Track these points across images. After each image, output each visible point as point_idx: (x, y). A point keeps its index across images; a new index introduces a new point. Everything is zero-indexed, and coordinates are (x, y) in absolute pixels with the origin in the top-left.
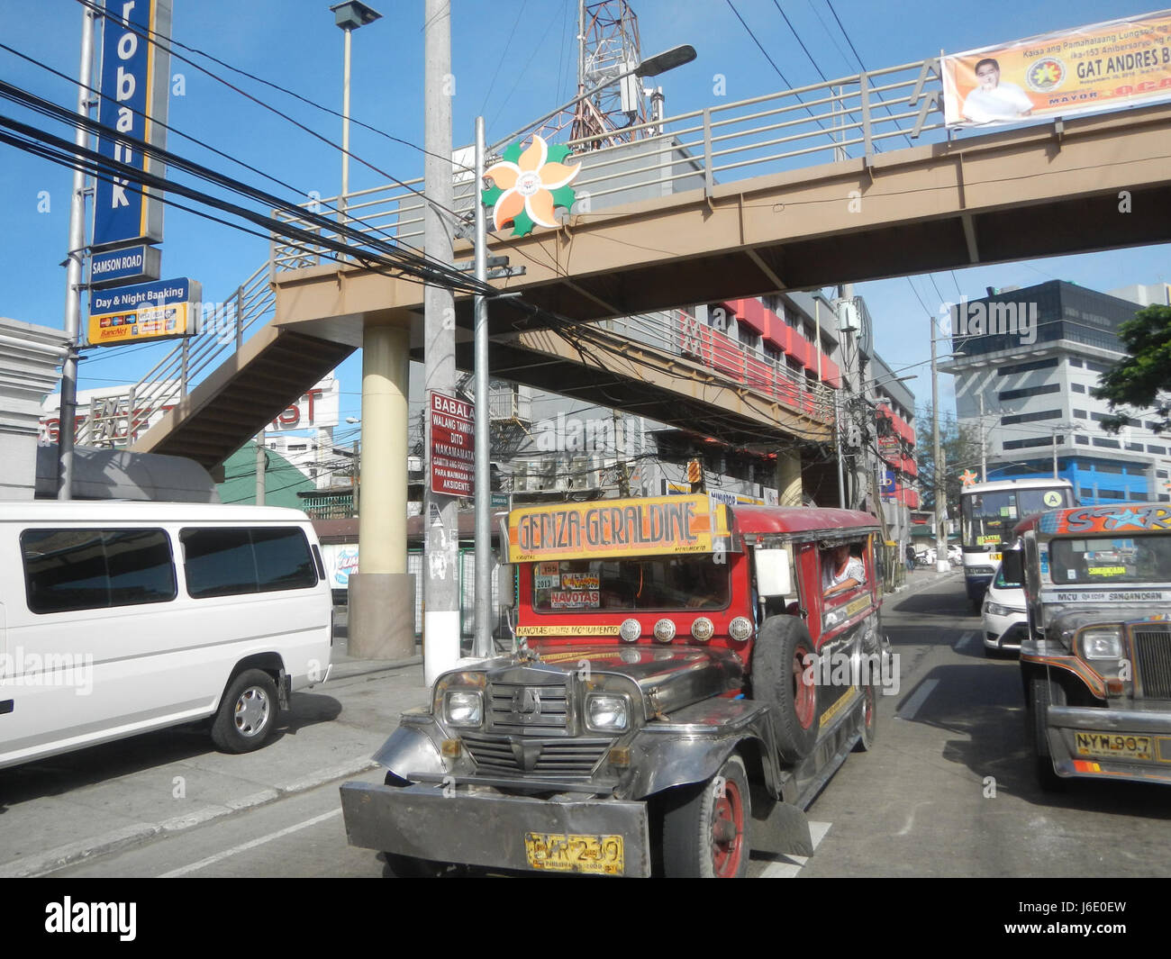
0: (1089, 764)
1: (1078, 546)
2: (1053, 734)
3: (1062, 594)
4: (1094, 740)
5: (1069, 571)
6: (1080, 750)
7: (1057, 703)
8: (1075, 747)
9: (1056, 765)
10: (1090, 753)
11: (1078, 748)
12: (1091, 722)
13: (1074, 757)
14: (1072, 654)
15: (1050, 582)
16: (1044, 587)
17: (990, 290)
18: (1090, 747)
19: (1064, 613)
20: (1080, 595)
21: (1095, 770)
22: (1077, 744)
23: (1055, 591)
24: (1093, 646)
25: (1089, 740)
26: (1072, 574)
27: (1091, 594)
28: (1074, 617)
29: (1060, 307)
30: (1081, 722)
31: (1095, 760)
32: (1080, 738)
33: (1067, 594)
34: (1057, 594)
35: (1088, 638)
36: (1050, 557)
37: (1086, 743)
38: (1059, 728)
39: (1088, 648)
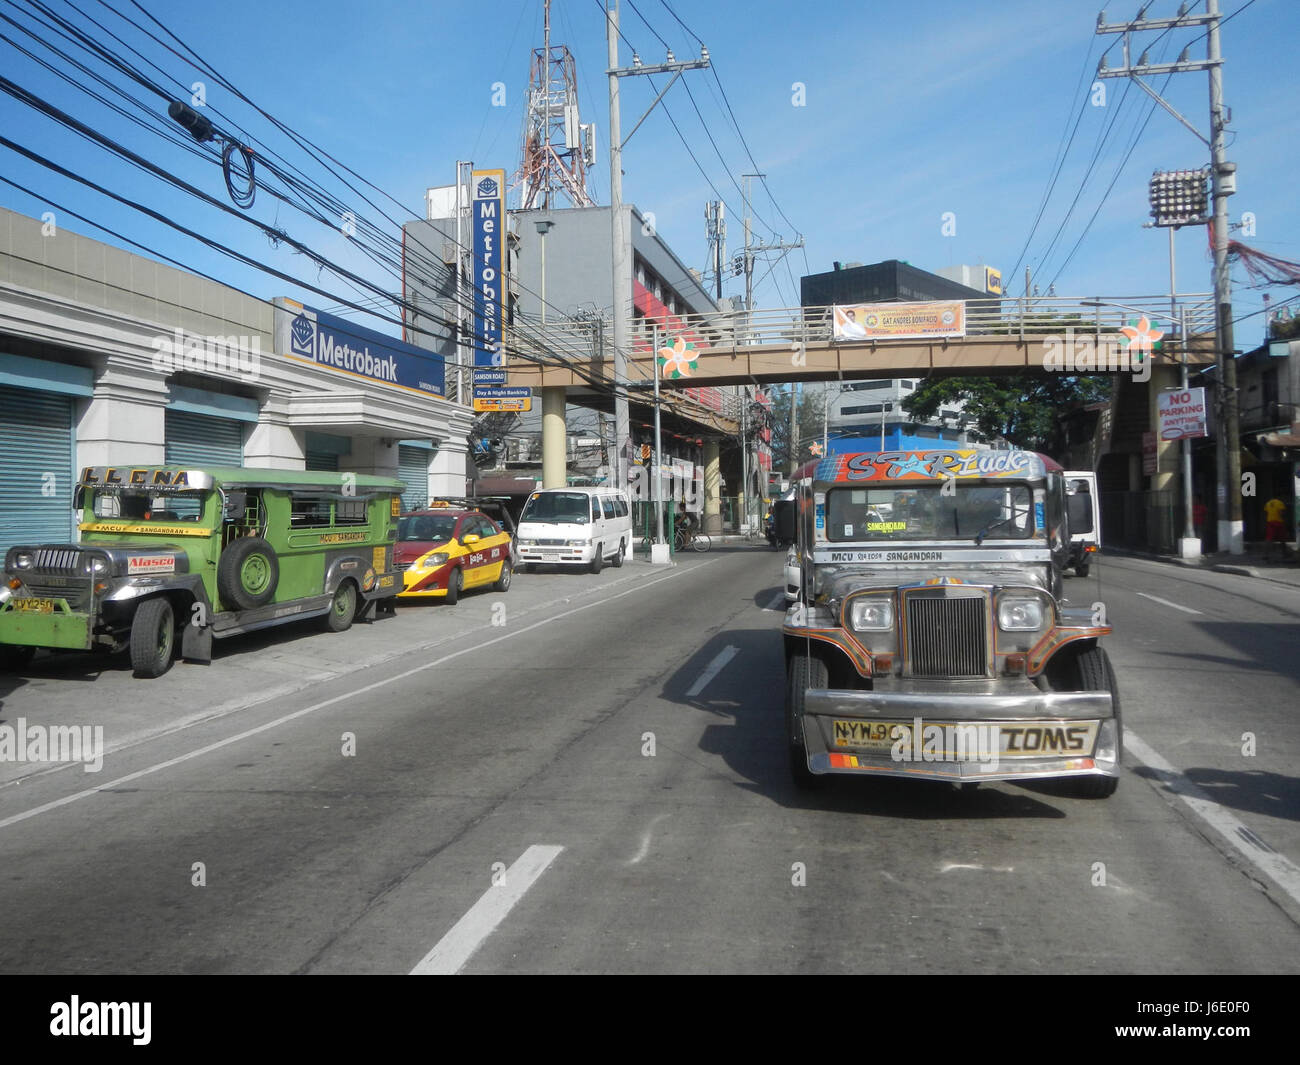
0: (846, 757)
1: (858, 497)
2: (809, 723)
3: (837, 553)
4: (853, 730)
5: (846, 526)
6: (838, 741)
7: (817, 685)
8: (832, 739)
9: (811, 759)
10: (849, 745)
11: (836, 739)
12: (852, 708)
13: (830, 749)
14: (838, 625)
15: (826, 539)
16: (818, 545)
17: (836, 265)
18: (849, 737)
19: (837, 575)
20: (856, 554)
21: (852, 764)
22: (835, 734)
23: (829, 549)
24: (862, 615)
25: (848, 728)
26: (849, 530)
27: (867, 553)
28: (849, 580)
29: (895, 285)
30: (841, 707)
31: (853, 752)
32: (838, 727)
33: (842, 553)
34: (830, 554)
35: (857, 607)
36: (826, 509)
37: (845, 733)
38: (815, 715)
39: (856, 618)
